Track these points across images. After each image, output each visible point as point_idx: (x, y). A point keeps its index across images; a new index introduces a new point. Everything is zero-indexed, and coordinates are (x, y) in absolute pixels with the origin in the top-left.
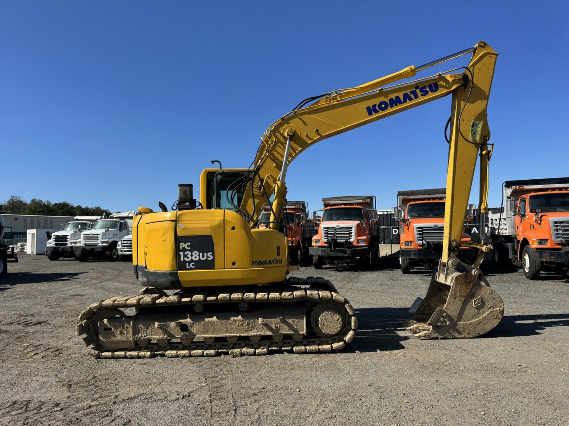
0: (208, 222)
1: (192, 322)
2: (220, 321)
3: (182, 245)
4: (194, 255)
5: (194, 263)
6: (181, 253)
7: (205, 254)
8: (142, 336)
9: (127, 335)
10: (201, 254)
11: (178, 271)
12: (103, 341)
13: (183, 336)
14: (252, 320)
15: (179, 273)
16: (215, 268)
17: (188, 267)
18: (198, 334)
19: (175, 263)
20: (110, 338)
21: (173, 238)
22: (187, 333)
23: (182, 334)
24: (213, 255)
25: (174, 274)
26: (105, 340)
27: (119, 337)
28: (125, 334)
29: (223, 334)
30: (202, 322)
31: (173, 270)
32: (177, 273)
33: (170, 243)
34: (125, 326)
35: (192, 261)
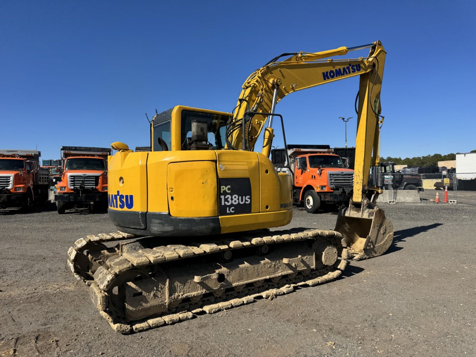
0: (246, 163)
1: (228, 270)
2: (252, 266)
3: (223, 188)
4: (234, 199)
5: (233, 208)
6: (222, 197)
7: (244, 197)
8: (179, 296)
9: (161, 297)
10: (240, 197)
11: (218, 216)
12: (132, 311)
13: (221, 287)
14: (278, 261)
15: (221, 218)
16: (252, 212)
17: (228, 212)
18: (234, 282)
19: (217, 208)
20: (142, 305)
21: (215, 180)
22: (224, 284)
23: (219, 286)
24: (250, 198)
25: (215, 220)
26: (134, 309)
27: (152, 302)
28: (160, 297)
29: (255, 278)
30: (238, 269)
31: (214, 216)
32: (219, 218)
33: (212, 185)
34: (160, 286)
35: (232, 205)
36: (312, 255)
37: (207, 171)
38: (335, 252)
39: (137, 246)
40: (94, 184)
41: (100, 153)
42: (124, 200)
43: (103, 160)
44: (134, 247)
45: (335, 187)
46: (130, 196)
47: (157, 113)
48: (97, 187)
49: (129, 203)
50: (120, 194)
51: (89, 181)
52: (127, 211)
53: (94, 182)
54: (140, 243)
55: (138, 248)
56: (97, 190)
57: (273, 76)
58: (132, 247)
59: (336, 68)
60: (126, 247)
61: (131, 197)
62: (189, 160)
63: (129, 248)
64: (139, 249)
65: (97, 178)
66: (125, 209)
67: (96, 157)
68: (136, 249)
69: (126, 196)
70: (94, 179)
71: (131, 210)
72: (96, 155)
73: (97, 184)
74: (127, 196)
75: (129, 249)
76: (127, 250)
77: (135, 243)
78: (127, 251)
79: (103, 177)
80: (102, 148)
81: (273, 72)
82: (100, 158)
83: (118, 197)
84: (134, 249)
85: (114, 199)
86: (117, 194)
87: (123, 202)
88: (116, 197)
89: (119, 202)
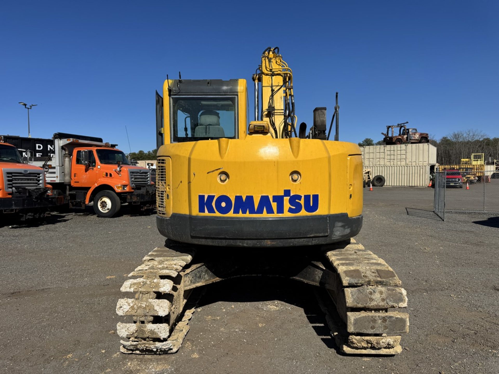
39: (202, 271)
42: (302, 202)
44: (198, 275)
45: (136, 186)
46: (313, 195)
47: (180, 78)
49: (311, 205)
50: (292, 194)
52: (307, 216)
54: (206, 267)
55: (204, 274)
58: (196, 274)
60: (189, 277)
61: (316, 197)
63: (193, 278)
64: (205, 275)
66: (303, 213)
68: (202, 276)
69: (305, 196)
71: (314, 214)
75: (192, 279)
76: (189, 281)
77: (200, 268)
78: (190, 282)
83: (286, 199)
84: (199, 277)
85: (274, 201)
86: (283, 194)
87: (300, 204)
88: (279, 200)
89: (287, 205)
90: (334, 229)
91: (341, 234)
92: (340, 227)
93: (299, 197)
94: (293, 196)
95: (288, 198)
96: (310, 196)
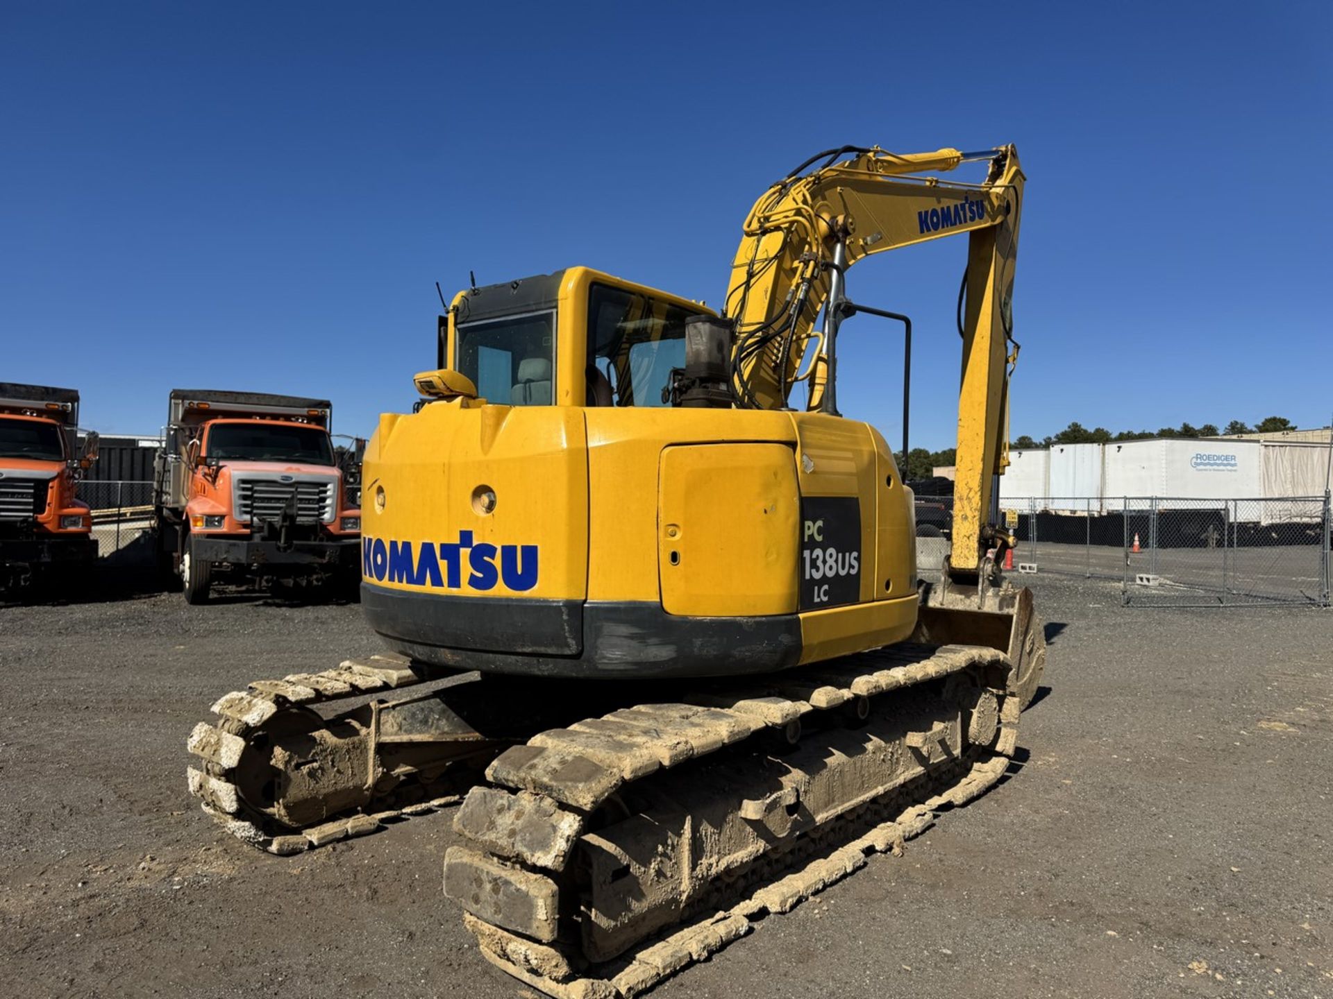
0: (849, 455)
1: (808, 777)
2: (852, 760)
3: (809, 528)
4: (831, 562)
5: (826, 587)
6: (807, 553)
7: (847, 554)
8: (711, 865)
9: (672, 877)
10: (840, 555)
11: (797, 613)
12: (604, 932)
13: (792, 830)
14: (897, 742)
15: (804, 619)
16: (861, 599)
17: (817, 600)
18: (818, 813)
19: (796, 589)
20: (628, 909)
21: (796, 500)
22: (799, 818)
23: (789, 825)
24: (858, 559)
25: (786, 625)
26: (613, 923)
27: (655, 896)
28: (669, 874)
29: (857, 796)
30: (825, 772)
31: (789, 611)
32: (799, 618)
33: (787, 518)
34: (669, 842)
35: (825, 579)
36: (955, 719)
37: (775, 474)
38: (995, 708)
39: (431, 710)
40: (31, 507)
41: (41, 404)
42: (497, 562)
43: (54, 426)
44: (420, 716)
46: (523, 548)
47: (474, 285)
48: (41, 518)
49: (519, 572)
50: (475, 543)
51: (13, 495)
52: (508, 599)
53: (32, 500)
54: (443, 702)
55: (437, 717)
56: (40, 525)
57: (827, 205)
58: (414, 715)
59: (941, 206)
60: (393, 716)
61: (531, 553)
62: (725, 438)
63: (405, 719)
64: (438, 720)
65: (40, 486)
66: (500, 590)
67: (27, 417)
68: (430, 721)
69: (504, 548)
70: (32, 491)
71: (526, 594)
72: (30, 409)
73: (39, 506)
74: (509, 552)
75: (404, 722)
76: (395, 725)
77: (426, 702)
78: (396, 728)
79: (61, 486)
80: (46, 388)
81: (827, 193)
82: (43, 419)
83: (465, 553)
84: (421, 722)
85: (442, 558)
86: (458, 542)
87: (492, 568)
88: (450, 552)
89: (466, 569)
90: (600, 641)
91: (630, 659)
92: (625, 637)
93: (490, 550)
94: (478, 546)
95: (469, 550)
96: (515, 548)
